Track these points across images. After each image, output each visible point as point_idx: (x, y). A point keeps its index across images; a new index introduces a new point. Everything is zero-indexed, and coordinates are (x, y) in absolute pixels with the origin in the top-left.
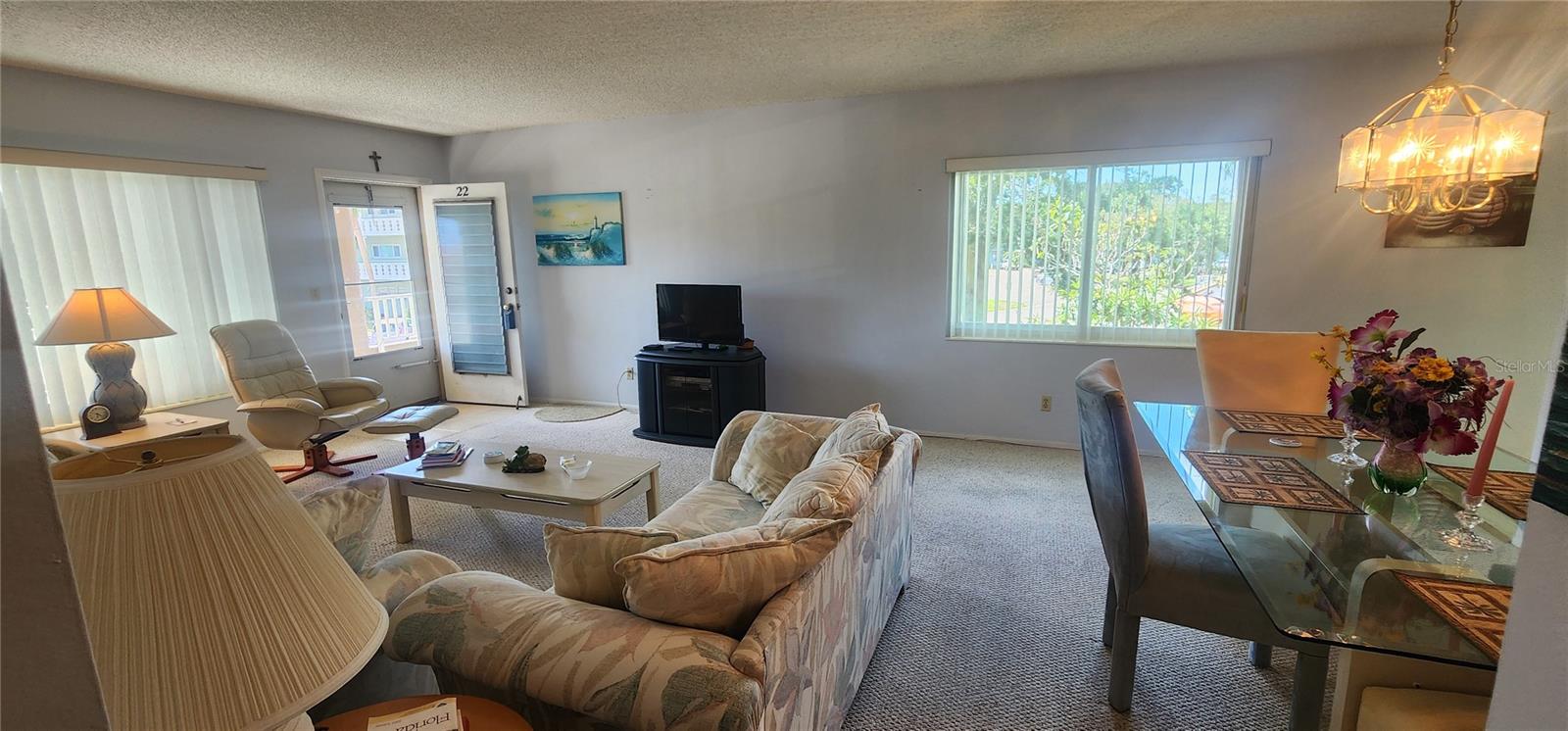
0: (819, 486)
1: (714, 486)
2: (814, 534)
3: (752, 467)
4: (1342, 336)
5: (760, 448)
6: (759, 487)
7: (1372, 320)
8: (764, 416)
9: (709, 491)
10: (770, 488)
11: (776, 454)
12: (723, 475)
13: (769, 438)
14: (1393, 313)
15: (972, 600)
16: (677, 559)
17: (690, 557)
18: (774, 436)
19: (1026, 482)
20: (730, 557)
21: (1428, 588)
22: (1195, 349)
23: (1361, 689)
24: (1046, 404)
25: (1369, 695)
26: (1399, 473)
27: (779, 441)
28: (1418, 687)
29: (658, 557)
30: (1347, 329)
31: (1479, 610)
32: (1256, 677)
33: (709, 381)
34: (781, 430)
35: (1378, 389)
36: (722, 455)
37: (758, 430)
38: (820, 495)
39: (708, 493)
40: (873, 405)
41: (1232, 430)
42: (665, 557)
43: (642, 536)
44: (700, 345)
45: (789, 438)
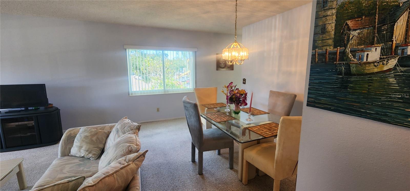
0: (129, 144)
1: (62, 159)
2: (139, 157)
3: (82, 147)
4: (226, 87)
5: (84, 139)
6: (87, 153)
7: (230, 84)
8: (82, 129)
9: (62, 161)
10: (92, 152)
11: (92, 140)
12: (66, 153)
13: (87, 135)
14: (232, 83)
15: (159, 164)
16: (98, 183)
17: (103, 180)
18: (90, 134)
19: (158, 131)
20: (116, 174)
21: (251, 129)
22: (194, 92)
23: (243, 150)
24: (158, 110)
25: (245, 150)
26: (237, 111)
27: (93, 136)
28: (250, 146)
29: (91, 185)
30: (227, 86)
31: (258, 130)
32: (219, 157)
33: (33, 122)
34: (92, 132)
35: (234, 96)
36: (64, 146)
37: (81, 134)
38: (131, 146)
39: (62, 162)
40: (125, 117)
41: (206, 109)
42: (93, 184)
43: (68, 182)
44: (23, 109)
45: (96, 134)
